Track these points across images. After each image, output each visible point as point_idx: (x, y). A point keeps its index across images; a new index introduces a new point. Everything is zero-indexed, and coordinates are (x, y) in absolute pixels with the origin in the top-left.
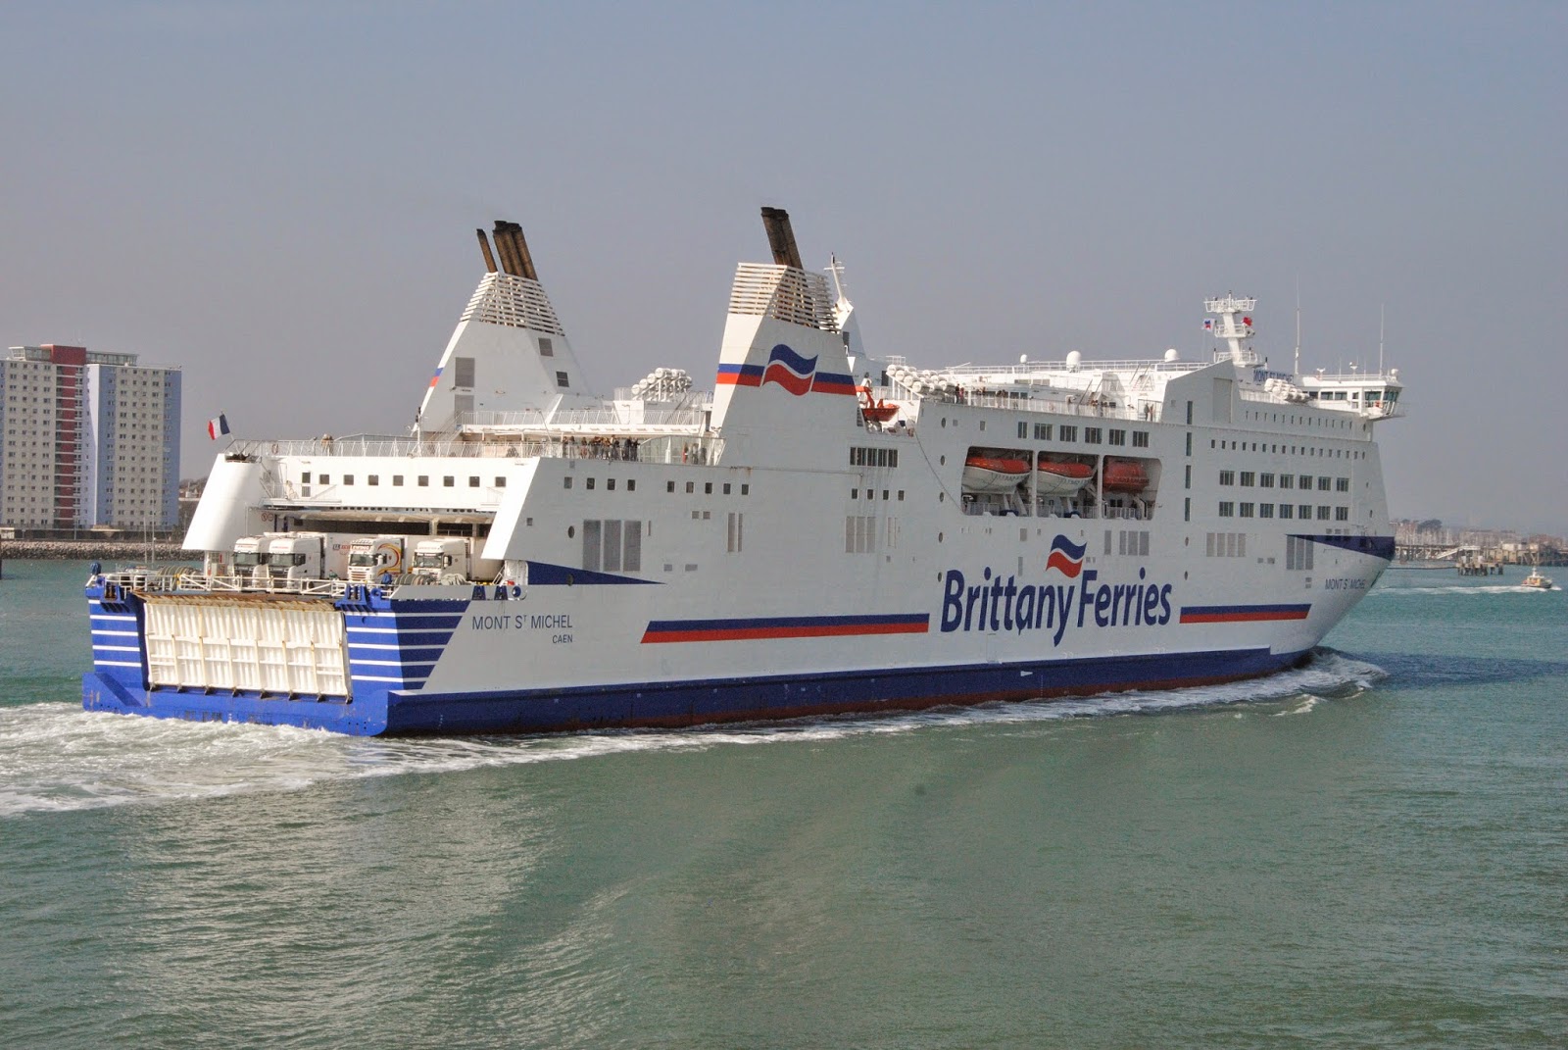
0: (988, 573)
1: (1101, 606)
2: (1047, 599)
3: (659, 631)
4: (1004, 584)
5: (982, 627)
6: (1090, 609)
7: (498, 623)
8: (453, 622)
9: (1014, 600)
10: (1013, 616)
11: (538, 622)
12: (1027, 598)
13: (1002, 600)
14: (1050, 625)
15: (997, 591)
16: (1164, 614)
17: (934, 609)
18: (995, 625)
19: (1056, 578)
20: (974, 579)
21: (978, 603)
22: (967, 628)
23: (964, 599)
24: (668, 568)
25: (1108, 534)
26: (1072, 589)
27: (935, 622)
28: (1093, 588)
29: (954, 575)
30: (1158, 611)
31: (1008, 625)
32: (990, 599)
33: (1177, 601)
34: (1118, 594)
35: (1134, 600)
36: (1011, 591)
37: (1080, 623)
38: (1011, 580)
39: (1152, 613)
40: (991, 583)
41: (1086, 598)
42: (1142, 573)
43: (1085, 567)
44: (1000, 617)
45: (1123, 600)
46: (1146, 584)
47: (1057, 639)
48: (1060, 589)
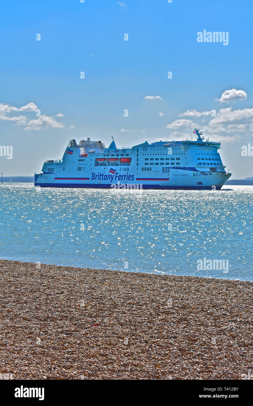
0: (99, 173)
1: (119, 178)
2: (109, 177)
3: (56, 179)
4: (101, 174)
5: (98, 179)
6: (117, 178)
7: (41, 177)
8: (38, 177)
9: (103, 177)
10: (103, 178)
11: (44, 177)
12: (106, 176)
13: (101, 177)
14: (110, 180)
15: (100, 175)
16: (132, 179)
17: (91, 177)
18: (100, 179)
19: (111, 174)
20: (97, 174)
21: (97, 177)
22: (96, 179)
23: (95, 176)
24: (57, 172)
25: (121, 168)
26: (114, 175)
27: (91, 179)
28: (117, 175)
29: (93, 173)
30: (131, 178)
31: (102, 179)
32: (99, 176)
33: (135, 177)
34: (123, 176)
35: (126, 177)
36: (103, 175)
37: (115, 180)
38: (103, 174)
39: (130, 179)
40: (99, 174)
41: (116, 176)
42: (128, 173)
43: (116, 172)
44: (101, 178)
45: (124, 177)
46: (129, 175)
47: (111, 182)
48: (112, 175)
